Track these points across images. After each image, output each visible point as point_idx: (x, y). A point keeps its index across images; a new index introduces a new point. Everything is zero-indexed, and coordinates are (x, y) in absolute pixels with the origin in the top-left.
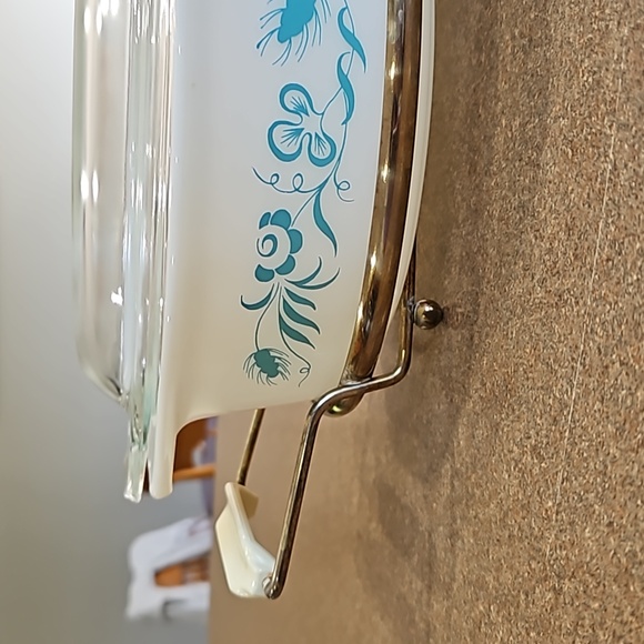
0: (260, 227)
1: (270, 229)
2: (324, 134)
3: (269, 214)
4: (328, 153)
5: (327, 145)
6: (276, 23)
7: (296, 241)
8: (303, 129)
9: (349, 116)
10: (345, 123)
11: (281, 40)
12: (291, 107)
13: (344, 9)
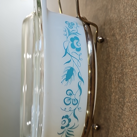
0: (62, 119)
1: (64, 119)
2: (76, 99)
3: (64, 116)
4: (76, 102)
5: (76, 101)
6: (65, 77)
7: (70, 120)
8: (71, 98)
9: (81, 94)
10: (80, 96)
11: (66, 81)
12: (68, 94)
13: (79, 72)
